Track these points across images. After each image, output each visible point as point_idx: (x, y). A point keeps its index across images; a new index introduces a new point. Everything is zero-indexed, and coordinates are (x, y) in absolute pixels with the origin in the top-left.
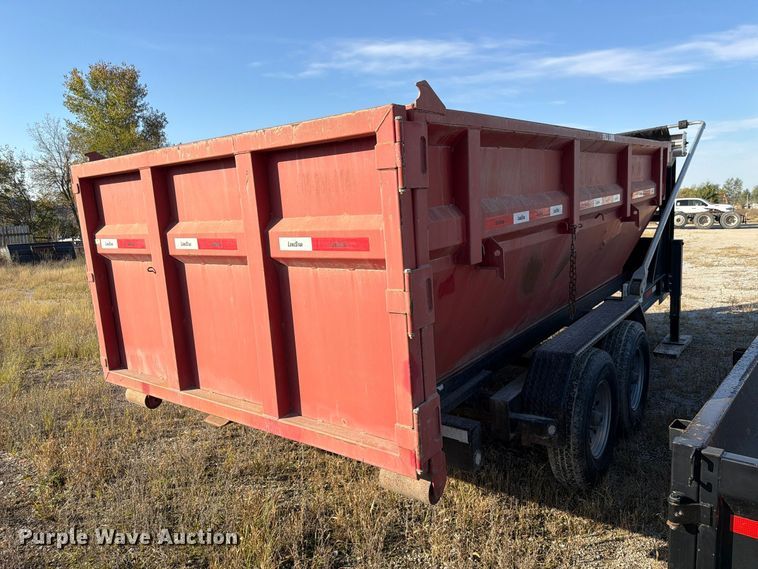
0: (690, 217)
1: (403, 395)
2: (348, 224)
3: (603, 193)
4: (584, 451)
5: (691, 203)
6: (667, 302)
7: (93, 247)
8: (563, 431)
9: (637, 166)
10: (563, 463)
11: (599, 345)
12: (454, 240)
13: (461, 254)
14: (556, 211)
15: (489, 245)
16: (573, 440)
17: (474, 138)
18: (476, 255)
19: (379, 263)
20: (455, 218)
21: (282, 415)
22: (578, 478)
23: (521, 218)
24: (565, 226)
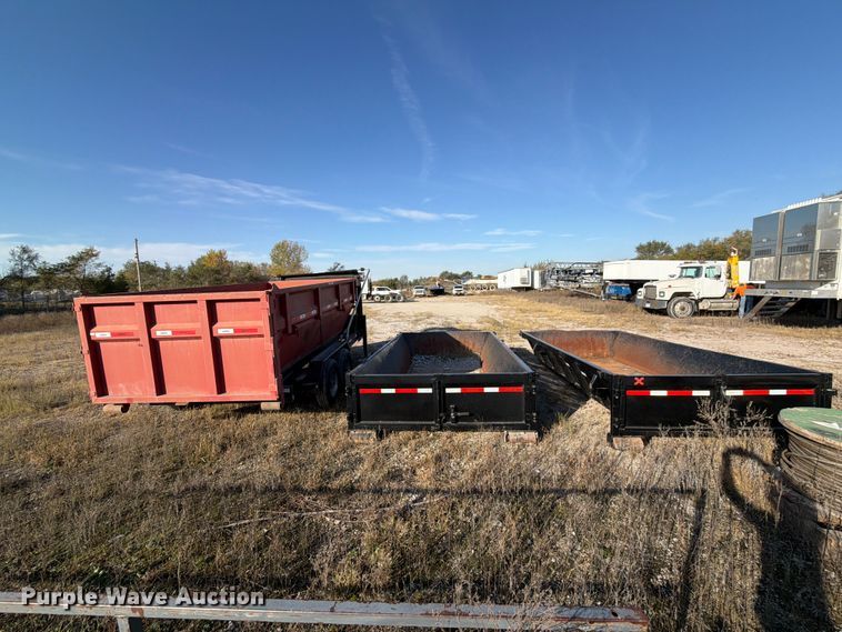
0: (382, 297)
1: (272, 375)
2: (249, 324)
3: (331, 302)
4: (328, 393)
5: (383, 289)
6: (362, 341)
7: (89, 337)
8: (321, 387)
9: (344, 290)
10: (322, 399)
11: (332, 357)
12: (283, 327)
13: (285, 331)
14: (314, 312)
15: (294, 327)
16: (324, 388)
17: (287, 295)
18: (290, 331)
19: (262, 336)
20: (283, 320)
21: (219, 393)
22: (327, 402)
23: (303, 317)
24: (317, 317)
